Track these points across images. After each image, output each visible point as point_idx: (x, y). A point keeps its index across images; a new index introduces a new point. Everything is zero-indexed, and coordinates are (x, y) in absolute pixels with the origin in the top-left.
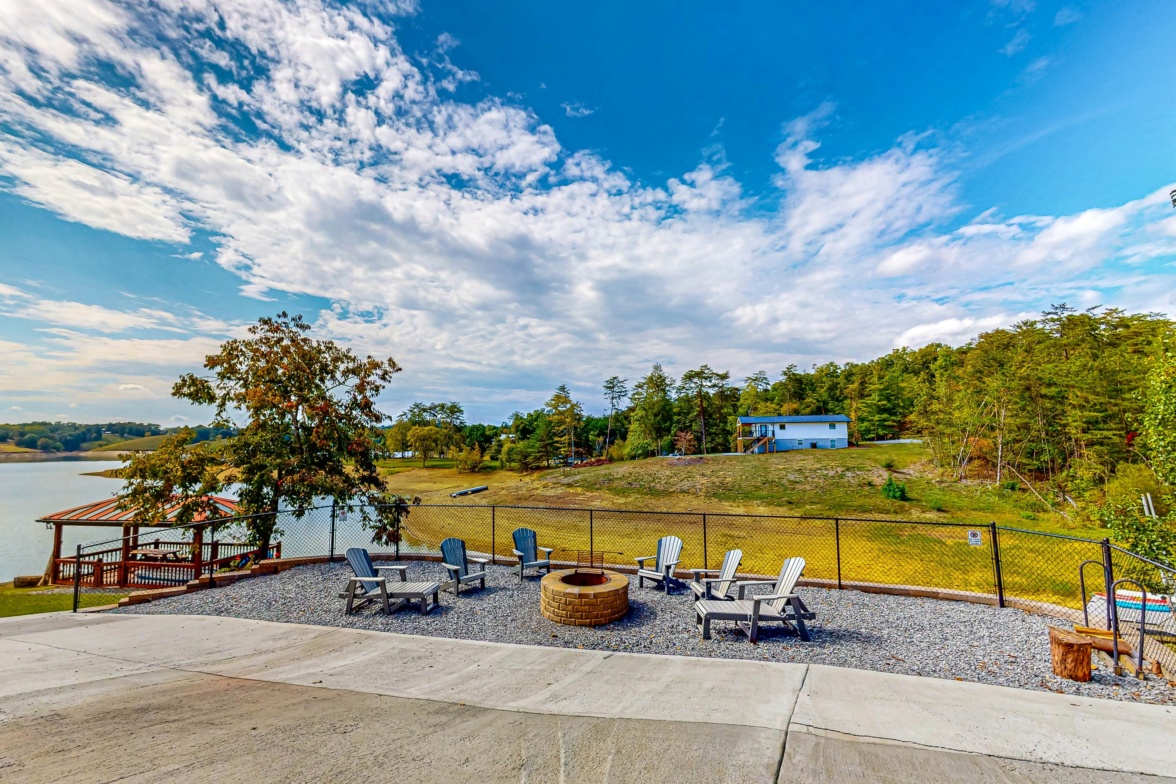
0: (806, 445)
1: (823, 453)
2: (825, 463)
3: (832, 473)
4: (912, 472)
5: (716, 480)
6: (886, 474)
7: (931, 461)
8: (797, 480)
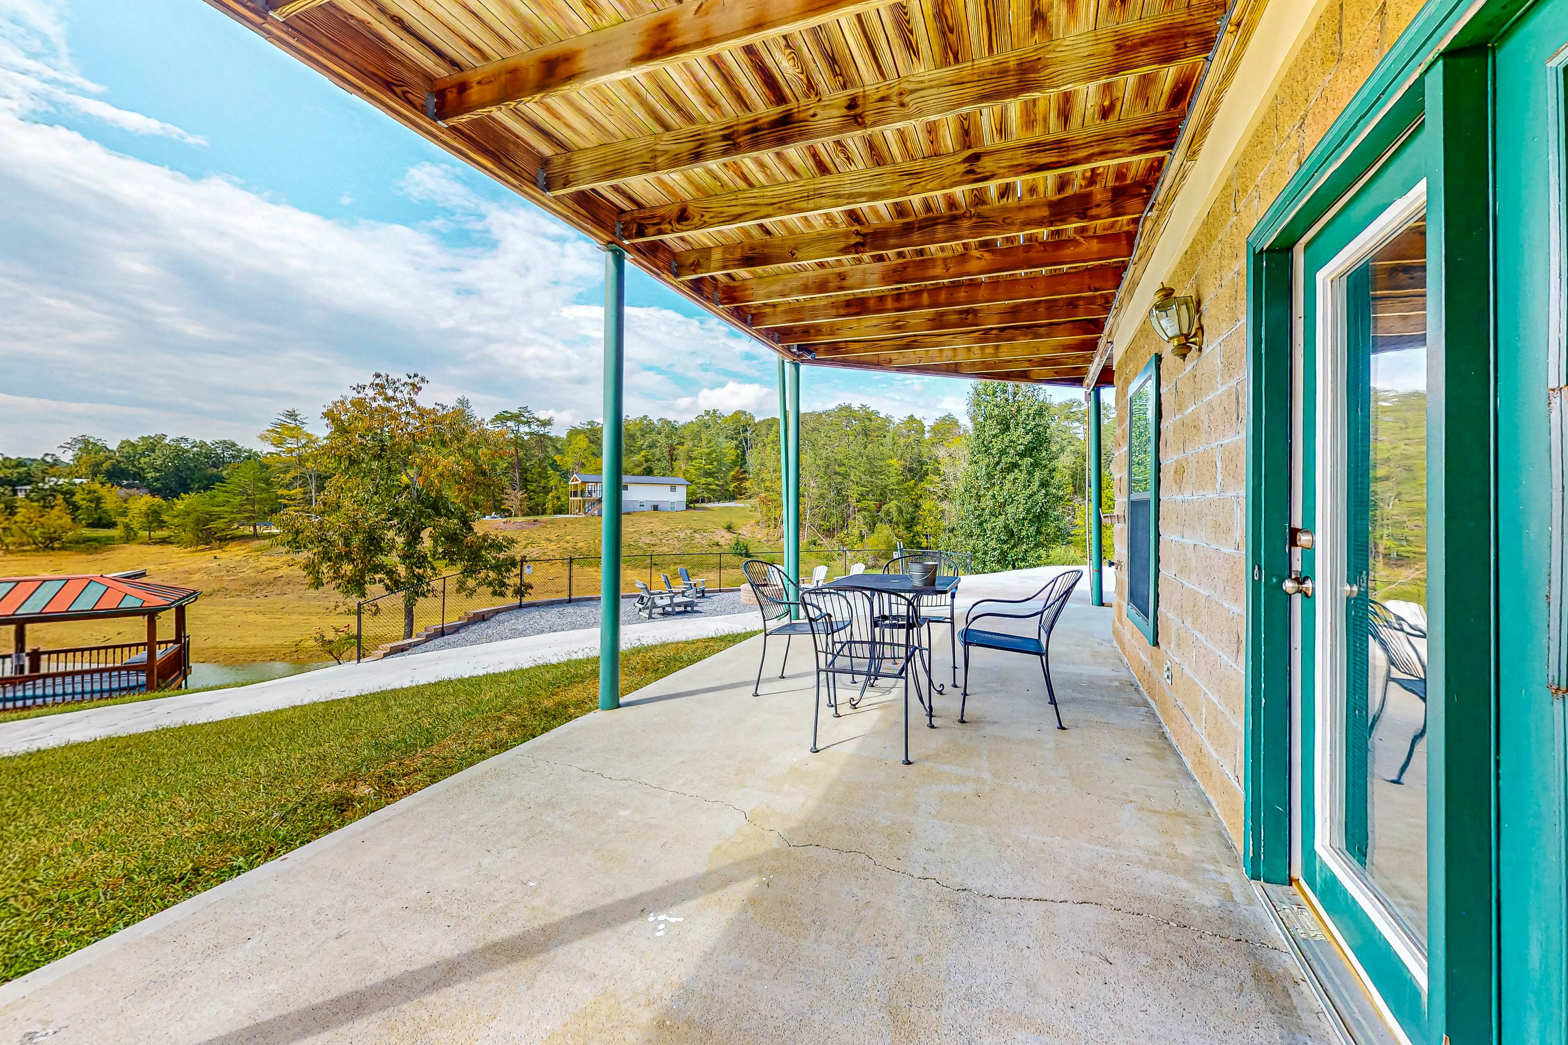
0: (648, 507)
1: (666, 515)
2: (673, 525)
3: (682, 535)
4: (745, 533)
5: (567, 545)
6: (728, 536)
7: (758, 523)
8: (653, 542)
